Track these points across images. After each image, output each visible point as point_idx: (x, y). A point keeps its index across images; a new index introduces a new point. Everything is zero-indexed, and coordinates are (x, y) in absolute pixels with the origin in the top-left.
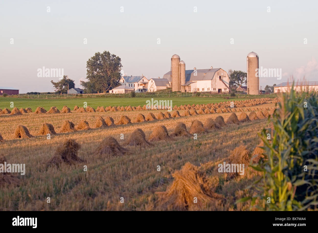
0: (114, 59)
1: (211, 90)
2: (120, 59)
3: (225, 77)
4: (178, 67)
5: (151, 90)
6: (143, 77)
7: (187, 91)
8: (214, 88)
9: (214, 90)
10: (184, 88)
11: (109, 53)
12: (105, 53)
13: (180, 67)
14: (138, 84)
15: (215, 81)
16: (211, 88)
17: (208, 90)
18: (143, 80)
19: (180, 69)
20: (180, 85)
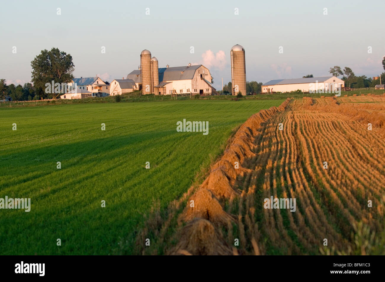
0: (65, 57)
1: (192, 91)
2: (71, 57)
3: (207, 75)
4: (149, 64)
5: (114, 94)
6: (97, 79)
7: (162, 93)
8: (195, 88)
9: (195, 91)
10: (158, 90)
11: (58, 50)
12: (54, 50)
13: (152, 64)
14: (92, 87)
15: (196, 80)
16: (192, 88)
17: (187, 92)
18: (98, 82)
19: (152, 67)
20: (153, 86)
